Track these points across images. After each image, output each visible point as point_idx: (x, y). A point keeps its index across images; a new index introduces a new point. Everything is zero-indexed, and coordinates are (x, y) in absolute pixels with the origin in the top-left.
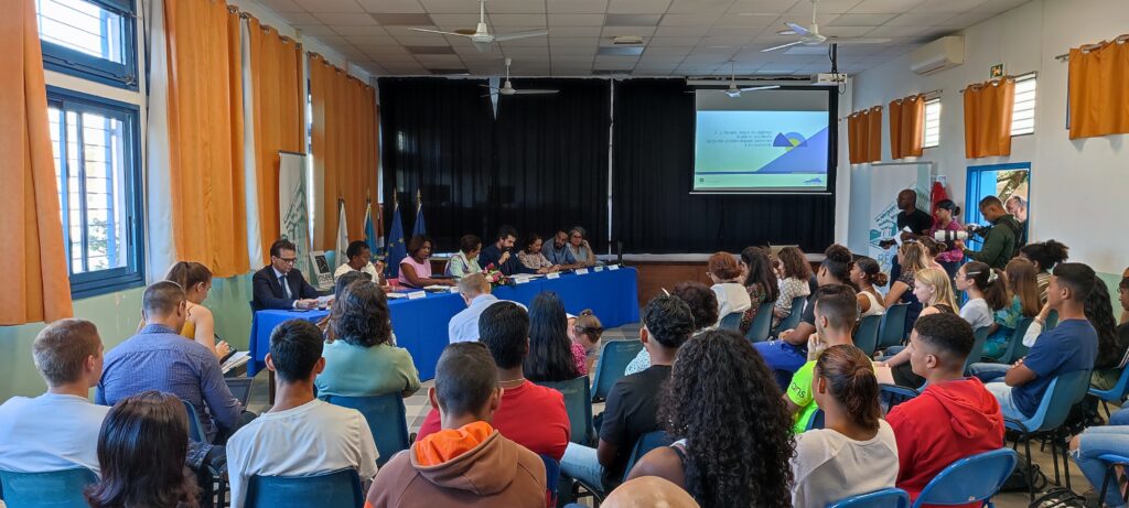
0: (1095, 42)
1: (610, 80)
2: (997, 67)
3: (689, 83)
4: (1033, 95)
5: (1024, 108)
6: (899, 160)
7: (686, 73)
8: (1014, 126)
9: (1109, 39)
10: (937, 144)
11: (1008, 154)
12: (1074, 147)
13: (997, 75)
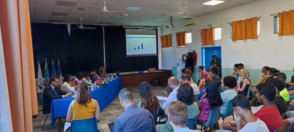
0: (239, 20)
1: (103, 26)
2: (210, 25)
3: (124, 27)
4: (221, 31)
5: (218, 34)
6: (179, 47)
7: (123, 24)
8: (215, 38)
9: (243, 20)
10: (191, 42)
11: (214, 45)
12: (233, 42)
13: (210, 27)
